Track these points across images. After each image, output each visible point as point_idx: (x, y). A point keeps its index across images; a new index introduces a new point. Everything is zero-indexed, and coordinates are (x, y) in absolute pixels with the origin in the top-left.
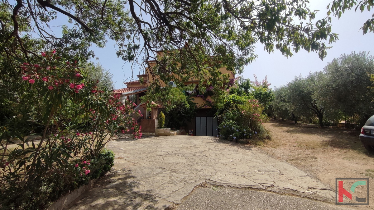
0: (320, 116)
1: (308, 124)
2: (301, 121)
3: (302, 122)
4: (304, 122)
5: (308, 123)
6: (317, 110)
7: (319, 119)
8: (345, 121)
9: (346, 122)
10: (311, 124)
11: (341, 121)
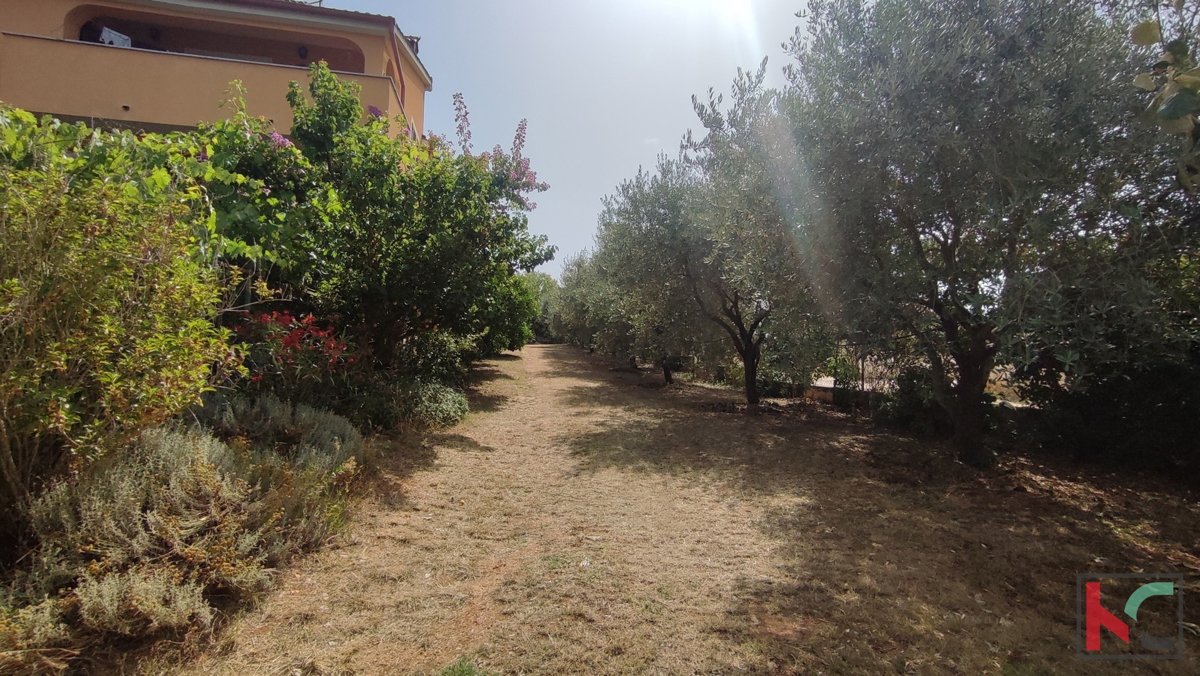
0: (750, 355)
1: (707, 385)
2: (693, 371)
3: (693, 378)
4: (698, 377)
5: (710, 382)
6: (740, 325)
7: (745, 364)
8: (832, 379)
9: (835, 384)
10: (718, 386)
11: (818, 377)
